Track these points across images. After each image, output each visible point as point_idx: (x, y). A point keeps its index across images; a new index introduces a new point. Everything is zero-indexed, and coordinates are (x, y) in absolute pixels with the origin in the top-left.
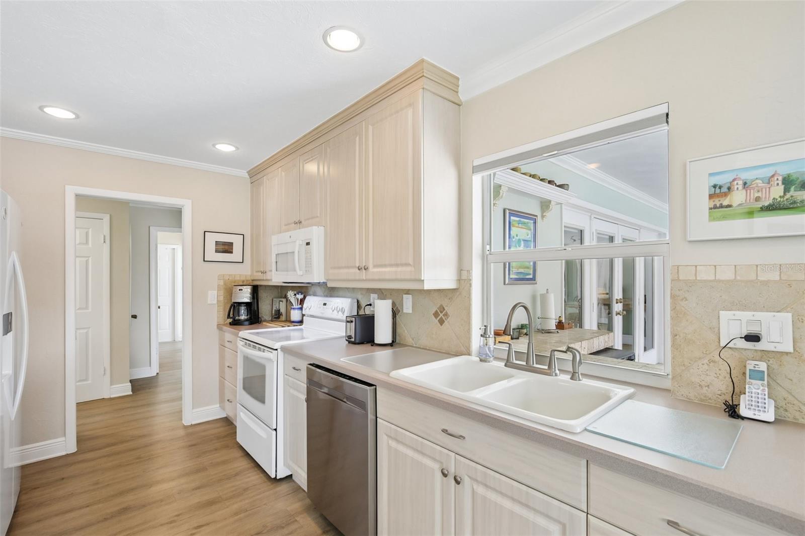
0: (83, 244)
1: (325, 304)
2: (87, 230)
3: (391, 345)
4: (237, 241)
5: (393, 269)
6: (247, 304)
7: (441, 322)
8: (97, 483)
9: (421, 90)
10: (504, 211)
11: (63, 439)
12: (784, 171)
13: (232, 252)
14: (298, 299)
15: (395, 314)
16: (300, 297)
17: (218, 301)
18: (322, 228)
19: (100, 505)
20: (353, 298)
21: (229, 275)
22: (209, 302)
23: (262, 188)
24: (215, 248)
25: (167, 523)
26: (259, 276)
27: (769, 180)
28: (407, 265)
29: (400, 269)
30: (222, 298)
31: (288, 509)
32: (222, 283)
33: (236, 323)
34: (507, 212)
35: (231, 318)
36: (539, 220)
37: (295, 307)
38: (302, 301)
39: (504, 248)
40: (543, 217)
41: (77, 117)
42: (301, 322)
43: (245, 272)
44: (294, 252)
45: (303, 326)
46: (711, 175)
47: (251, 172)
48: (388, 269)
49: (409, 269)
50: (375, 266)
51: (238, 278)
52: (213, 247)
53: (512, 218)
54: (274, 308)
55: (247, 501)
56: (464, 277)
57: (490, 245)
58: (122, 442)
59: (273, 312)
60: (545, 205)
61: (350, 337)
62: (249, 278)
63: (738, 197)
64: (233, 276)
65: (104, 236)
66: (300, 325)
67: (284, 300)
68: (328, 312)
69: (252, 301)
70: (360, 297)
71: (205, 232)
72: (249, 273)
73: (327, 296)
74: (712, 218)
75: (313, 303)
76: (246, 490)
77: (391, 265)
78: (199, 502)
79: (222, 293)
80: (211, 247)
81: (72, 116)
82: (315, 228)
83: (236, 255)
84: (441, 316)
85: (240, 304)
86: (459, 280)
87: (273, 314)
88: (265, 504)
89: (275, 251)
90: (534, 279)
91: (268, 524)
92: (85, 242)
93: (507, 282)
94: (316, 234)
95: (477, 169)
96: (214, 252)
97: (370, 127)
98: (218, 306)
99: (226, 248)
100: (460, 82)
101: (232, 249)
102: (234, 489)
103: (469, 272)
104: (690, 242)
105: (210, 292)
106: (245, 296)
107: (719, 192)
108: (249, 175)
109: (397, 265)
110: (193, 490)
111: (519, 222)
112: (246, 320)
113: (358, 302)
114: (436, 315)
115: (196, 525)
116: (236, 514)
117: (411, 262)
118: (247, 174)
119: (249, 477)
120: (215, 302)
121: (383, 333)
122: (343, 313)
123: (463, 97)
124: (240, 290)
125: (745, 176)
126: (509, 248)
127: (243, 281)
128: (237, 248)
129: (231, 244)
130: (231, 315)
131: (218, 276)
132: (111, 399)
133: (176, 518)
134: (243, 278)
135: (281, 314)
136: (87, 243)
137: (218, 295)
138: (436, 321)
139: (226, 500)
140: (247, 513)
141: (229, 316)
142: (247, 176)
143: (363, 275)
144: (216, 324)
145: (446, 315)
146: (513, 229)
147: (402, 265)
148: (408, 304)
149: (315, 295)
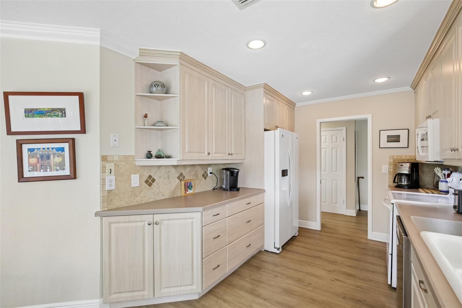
0: (335, 142)
1: (461, 180)
2: (336, 136)
4: (403, 134)
6: (406, 175)
8: (317, 244)
11: (315, 223)
13: (401, 141)
14: (445, 174)
16: (446, 172)
17: (389, 171)
19: (313, 251)
21: (397, 156)
22: (383, 172)
24: (387, 139)
25: (327, 271)
30: (391, 170)
31: (386, 304)
32: (392, 161)
33: (399, 187)
35: (396, 183)
37: (442, 180)
38: (449, 176)
41: (312, 92)
45: (449, 195)
47: (412, 86)
51: (404, 158)
52: (386, 139)
54: (435, 180)
55: (367, 285)
58: (337, 234)
59: (435, 183)
61: (455, 207)
62: (413, 158)
64: (400, 156)
65: (344, 138)
66: (446, 194)
69: (410, 173)
71: (380, 131)
72: (413, 154)
76: (371, 281)
78: (345, 272)
79: (392, 167)
80: (384, 139)
81: (310, 93)
83: (403, 142)
85: (402, 174)
87: (435, 185)
88: (375, 293)
91: (368, 301)
92: (336, 141)
96: (387, 142)
98: (389, 175)
99: (396, 139)
101: (400, 139)
102: (366, 277)
105: (383, 166)
106: (406, 169)
108: (412, 88)
110: (348, 266)
112: (407, 185)
115: (337, 278)
116: (357, 287)
118: (411, 88)
119: (379, 277)
120: (387, 172)
124: (401, 165)
127: (408, 160)
128: (403, 138)
129: (399, 136)
130: (396, 181)
131: (389, 157)
132: (346, 216)
133: (332, 271)
134: (408, 158)
136: (337, 141)
137: (389, 168)
139: (357, 278)
140: (362, 290)
141: (394, 182)
144: (388, 185)
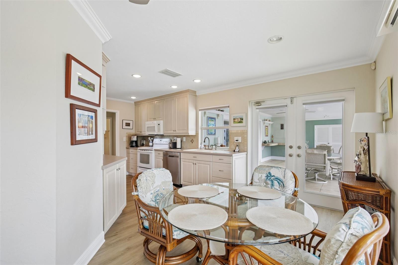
1: (161, 140)
3: (181, 148)
4: (131, 123)
5: (182, 131)
6: (135, 141)
7: (192, 143)
9: (188, 95)
10: (207, 117)
12: (241, 117)
13: (130, 126)
15: (181, 141)
16: (152, 139)
18: (163, 121)
20: (170, 139)
21: (129, 133)
22: (124, 141)
23: (140, 107)
26: (139, 133)
27: (239, 118)
28: (186, 130)
29: (184, 131)
30: (127, 140)
32: (127, 135)
33: (132, 147)
34: (208, 117)
36: (216, 119)
37: (150, 142)
38: (153, 140)
39: (207, 126)
40: (217, 118)
42: (152, 146)
43: (133, 132)
44: (155, 127)
46: (234, 117)
48: (181, 131)
49: (186, 131)
50: (178, 130)
51: (131, 134)
53: (209, 119)
56: (197, 133)
57: (203, 126)
59: (141, 144)
60: (218, 115)
61: (170, 147)
62: (134, 134)
63: (236, 120)
67: (145, 140)
68: (162, 142)
69: (137, 140)
70: (171, 138)
71: (123, 120)
72: (134, 132)
73: (161, 138)
74: (234, 123)
75: (156, 141)
77: (182, 130)
79: (127, 138)
80: (124, 124)
82: (161, 121)
83: (131, 127)
84: (192, 141)
85: (133, 141)
86: (196, 133)
89: (146, 126)
90: (215, 134)
93: (208, 134)
94: (161, 122)
95: (200, 110)
96: (125, 126)
97: (177, 99)
99: (128, 125)
100: (197, 92)
103: (198, 131)
104: (232, 127)
105: (124, 138)
106: (135, 139)
107: (234, 119)
109: (183, 130)
111: (211, 120)
112: (135, 146)
113: (171, 139)
114: (191, 141)
117: (186, 129)
120: (125, 141)
121: (179, 146)
122: (167, 142)
123: (197, 94)
124: (134, 137)
125: (237, 117)
126: (208, 126)
127: (133, 135)
128: (131, 125)
129: (129, 123)
131: (126, 133)
134: (133, 134)
135: (144, 145)
138: (191, 142)
141: (130, 145)
142: (134, 103)
143: (175, 132)
145: (193, 141)
146: (209, 121)
147: (184, 130)
148: (184, 139)
149: (156, 138)
